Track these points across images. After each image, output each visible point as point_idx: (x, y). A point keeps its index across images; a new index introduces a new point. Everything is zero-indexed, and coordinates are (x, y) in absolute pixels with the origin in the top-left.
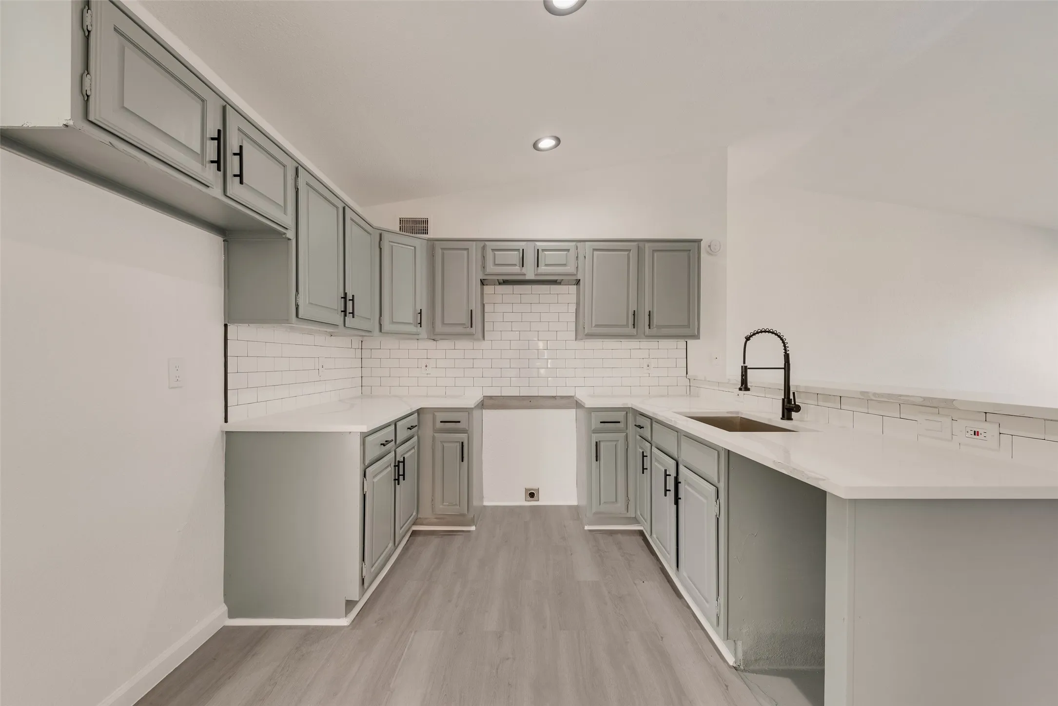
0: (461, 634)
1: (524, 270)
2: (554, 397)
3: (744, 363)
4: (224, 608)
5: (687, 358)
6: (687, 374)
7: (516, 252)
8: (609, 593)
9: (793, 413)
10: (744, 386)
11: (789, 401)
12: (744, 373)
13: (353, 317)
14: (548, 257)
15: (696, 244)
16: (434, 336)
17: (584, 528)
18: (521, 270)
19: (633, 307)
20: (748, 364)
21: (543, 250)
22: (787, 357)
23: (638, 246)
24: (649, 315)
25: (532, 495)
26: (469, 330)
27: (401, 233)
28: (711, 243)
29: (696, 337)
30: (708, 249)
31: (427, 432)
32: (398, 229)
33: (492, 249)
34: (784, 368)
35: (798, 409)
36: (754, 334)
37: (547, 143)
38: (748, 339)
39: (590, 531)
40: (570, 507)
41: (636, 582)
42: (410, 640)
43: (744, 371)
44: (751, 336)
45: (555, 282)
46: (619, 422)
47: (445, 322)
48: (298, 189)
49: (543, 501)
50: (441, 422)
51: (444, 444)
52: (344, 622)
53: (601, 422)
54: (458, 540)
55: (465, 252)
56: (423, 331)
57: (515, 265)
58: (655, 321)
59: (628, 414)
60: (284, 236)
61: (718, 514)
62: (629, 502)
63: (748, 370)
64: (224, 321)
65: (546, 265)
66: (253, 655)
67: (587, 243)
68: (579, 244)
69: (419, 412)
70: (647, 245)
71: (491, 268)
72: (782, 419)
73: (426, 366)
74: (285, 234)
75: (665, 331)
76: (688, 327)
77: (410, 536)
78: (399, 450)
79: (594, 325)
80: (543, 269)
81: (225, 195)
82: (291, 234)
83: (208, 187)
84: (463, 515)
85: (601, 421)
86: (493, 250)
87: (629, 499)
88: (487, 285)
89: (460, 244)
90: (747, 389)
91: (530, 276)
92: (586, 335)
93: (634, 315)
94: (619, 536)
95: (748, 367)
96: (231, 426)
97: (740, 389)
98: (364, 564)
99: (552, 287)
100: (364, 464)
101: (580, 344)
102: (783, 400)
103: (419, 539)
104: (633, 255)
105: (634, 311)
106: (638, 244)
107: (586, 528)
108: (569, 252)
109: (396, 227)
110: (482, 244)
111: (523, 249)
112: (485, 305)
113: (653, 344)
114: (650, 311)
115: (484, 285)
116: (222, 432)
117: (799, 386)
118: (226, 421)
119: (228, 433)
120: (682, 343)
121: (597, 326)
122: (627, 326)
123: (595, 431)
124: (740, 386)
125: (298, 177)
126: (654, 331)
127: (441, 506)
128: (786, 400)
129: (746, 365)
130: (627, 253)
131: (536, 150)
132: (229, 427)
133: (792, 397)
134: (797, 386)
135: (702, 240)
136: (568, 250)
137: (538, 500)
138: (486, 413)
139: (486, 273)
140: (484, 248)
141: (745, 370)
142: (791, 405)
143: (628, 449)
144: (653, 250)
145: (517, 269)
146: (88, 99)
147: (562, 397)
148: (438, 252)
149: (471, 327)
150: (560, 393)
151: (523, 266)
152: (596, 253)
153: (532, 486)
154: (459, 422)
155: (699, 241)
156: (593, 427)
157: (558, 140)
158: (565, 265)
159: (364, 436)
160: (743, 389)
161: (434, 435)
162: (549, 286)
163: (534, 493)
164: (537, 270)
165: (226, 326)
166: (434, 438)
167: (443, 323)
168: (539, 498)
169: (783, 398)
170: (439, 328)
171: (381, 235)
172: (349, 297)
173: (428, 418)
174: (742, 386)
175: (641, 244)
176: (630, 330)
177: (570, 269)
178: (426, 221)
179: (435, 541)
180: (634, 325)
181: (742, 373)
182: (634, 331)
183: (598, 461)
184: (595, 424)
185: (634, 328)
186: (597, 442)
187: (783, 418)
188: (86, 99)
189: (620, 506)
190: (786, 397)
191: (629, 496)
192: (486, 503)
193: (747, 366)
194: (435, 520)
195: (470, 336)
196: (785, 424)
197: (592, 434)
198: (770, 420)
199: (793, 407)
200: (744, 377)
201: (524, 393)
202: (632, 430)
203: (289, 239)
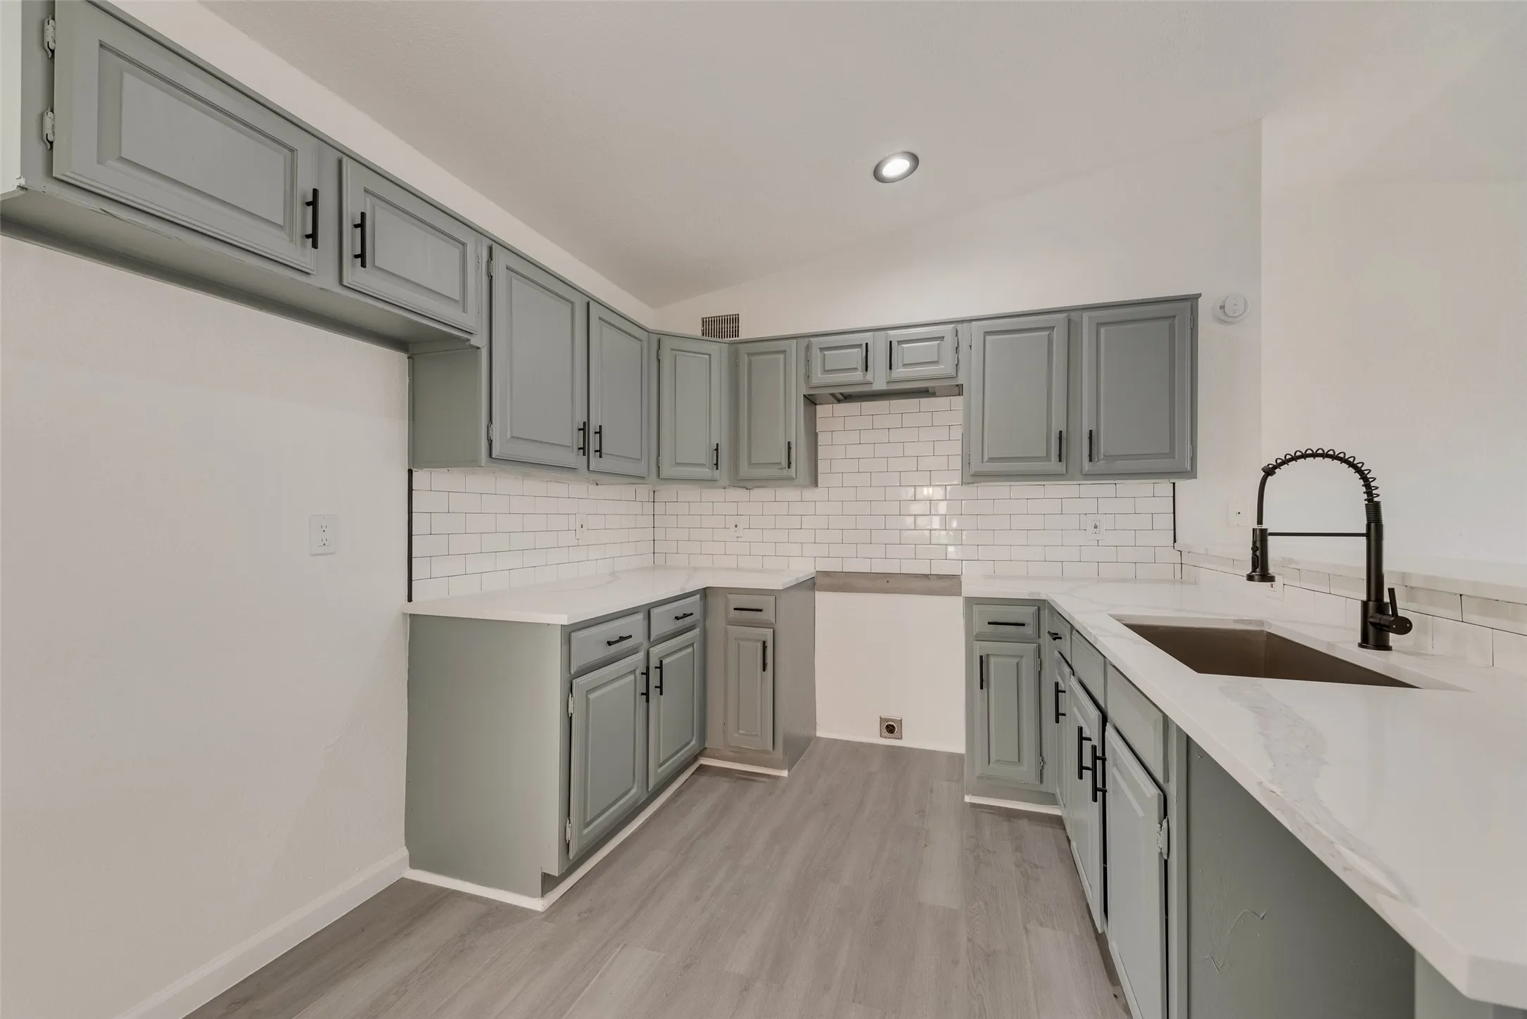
0: (687, 967)
1: (869, 377)
2: (926, 576)
3: (1260, 521)
4: (404, 853)
5: (1174, 513)
6: (1175, 541)
7: (856, 350)
8: (969, 940)
9: (1393, 637)
10: (1261, 570)
11: (1381, 608)
12: (1258, 544)
13: (601, 457)
14: (906, 353)
15: (1188, 304)
16: (741, 482)
17: (963, 798)
18: (865, 376)
19: (1058, 424)
20: (1269, 525)
21: (900, 342)
22: (1374, 511)
23: (1069, 320)
24: (1090, 438)
25: (890, 729)
26: (785, 472)
27: (704, 338)
28: (1224, 302)
29: (1191, 473)
30: (1219, 312)
31: (717, 622)
32: (700, 334)
33: (820, 349)
34: (1367, 535)
35: (1404, 626)
36: (1285, 462)
37: (896, 167)
38: (1269, 471)
39: (974, 805)
40: (952, 756)
41: (1029, 926)
42: (612, 957)
43: (1258, 539)
44: (1278, 466)
45: (925, 393)
46: (1023, 625)
47: (753, 462)
48: (491, 276)
49: (910, 739)
50: (735, 609)
51: (740, 643)
52: (537, 904)
53: (989, 623)
54: (757, 789)
55: (781, 356)
56: (722, 474)
57: (856, 369)
58: (1103, 446)
59: (1042, 612)
60: (468, 343)
61: (1165, 851)
62: (1045, 766)
63: (1270, 538)
64: (409, 466)
65: (905, 365)
66: (406, 935)
67: (974, 323)
68: (959, 326)
69: (705, 593)
70: (1086, 316)
71: (819, 377)
72: (1361, 645)
73: (736, 526)
74: (468, 340)
75: (1120, 465)
76: (1171, 454)
77: (692, 774)
78: (656, 651)
79: (986, 459)
80: (899, 372)
81: (343, 285)
82: (479, 340)
83: (308, 274)
84: (766, 752)
85: (990, 621)
86: (822, 349)
87: (1045, 759)
88: (820, 404)
89: (773, 345)
90: (1266, 577)
91: (880, 385)
92: (974, 475)
93: (1060, 438)
94: (1024, 824)
95: (1269, 531)
96: (416, 608)
97: (1250, 578)
98: (568, 822)
99: (923, 400)
100: (570, 673)
101: (971, 491)
102: (1365, 605)
103: (703, 780)
104: (1059, 336)
105: (1061, 432)
106: (1068, 316)
107: (968, 799)
108: (943, 340)
109: (697, 331)
110: (803, 342)
111: (867, 344)
112: (819, 434)
113: (1104, 489)
114: (1091, 431)
115: (816, 404)
116: (405, 614)
117: (1410, 574)
118: (410, 600)
119: (413, 617)
120: (1164, 487)
121: (991, 460)
122: (1047, 458)
123: (980, 638)
124: (1250, 570)
125: (491, 260)
126: (1101, 465)
127: (736, 735)
128: (1371, 604)
129: (1264, 527)
130: (1047, 333)
131: (882, 182)
132: (414, 608)
133: (1387, 599)
134: (1404, 576)
135: (1200, 295)
136: (942, 338)
137: (902, 738)
138: (821, 598)
139: (811, 385)
140: (808, 348)
141: (1261, 539)
142: (1385, 617)
143: (1042, 672)
144: (1098, 324)
145: (858, 376)
146: (52, 147)
147: (941, 577)
148: (745, 359)
149: (789, 467)
150: (937, 570)
151: (867, 370)
152: (989, 338)
153: (892, 714)
154: (761, 610)
155: (1193, 299)
156: (976, 630)
157: (915, 159)
158: (936, 362)
159: (569, 632)
160: (1256, 577)
161: (726, 628)
162: (917, 400)
163: (893, 726)
164: (890, 373)
165: (410, 472)
166: (726, 632)
167: (750, 463)
168: (901, 736)
169: (1365, 598)
170: (745, 470)
171: (659, 341)
172: (593, 427)
173: (717, 604)
174: (1254, 570)
175: (1074, 315)
176: (1054, 465)
177: (945, 368)
178: (735, 319)
179: (724, 785)
180: (1060, 456)
181: (1254, 543)
182: (1061, 467)
183: (985, 689)
184: (980, 626)
185: (1060, 461)
186: (981, 657)
187: (1364, 643)
188: (49, 147)
189: (1026, 770)
190: (1373, 598)
191: (1044, 754)
192: (820, 734)
193: (1266, 530)
194: (731, 753)
195: (786, 481)
196: (1371, 659)
197: (975, 642)
198: (1330, 645)
199: (1391, 622)
200: (1258, 553)
201: (879, 567)
202: (1046, 639)
203: (478, 348)
